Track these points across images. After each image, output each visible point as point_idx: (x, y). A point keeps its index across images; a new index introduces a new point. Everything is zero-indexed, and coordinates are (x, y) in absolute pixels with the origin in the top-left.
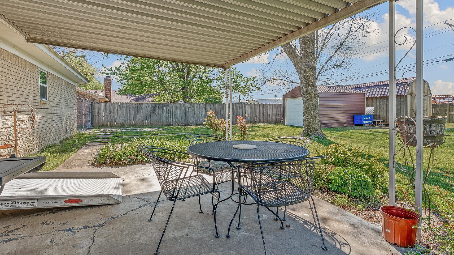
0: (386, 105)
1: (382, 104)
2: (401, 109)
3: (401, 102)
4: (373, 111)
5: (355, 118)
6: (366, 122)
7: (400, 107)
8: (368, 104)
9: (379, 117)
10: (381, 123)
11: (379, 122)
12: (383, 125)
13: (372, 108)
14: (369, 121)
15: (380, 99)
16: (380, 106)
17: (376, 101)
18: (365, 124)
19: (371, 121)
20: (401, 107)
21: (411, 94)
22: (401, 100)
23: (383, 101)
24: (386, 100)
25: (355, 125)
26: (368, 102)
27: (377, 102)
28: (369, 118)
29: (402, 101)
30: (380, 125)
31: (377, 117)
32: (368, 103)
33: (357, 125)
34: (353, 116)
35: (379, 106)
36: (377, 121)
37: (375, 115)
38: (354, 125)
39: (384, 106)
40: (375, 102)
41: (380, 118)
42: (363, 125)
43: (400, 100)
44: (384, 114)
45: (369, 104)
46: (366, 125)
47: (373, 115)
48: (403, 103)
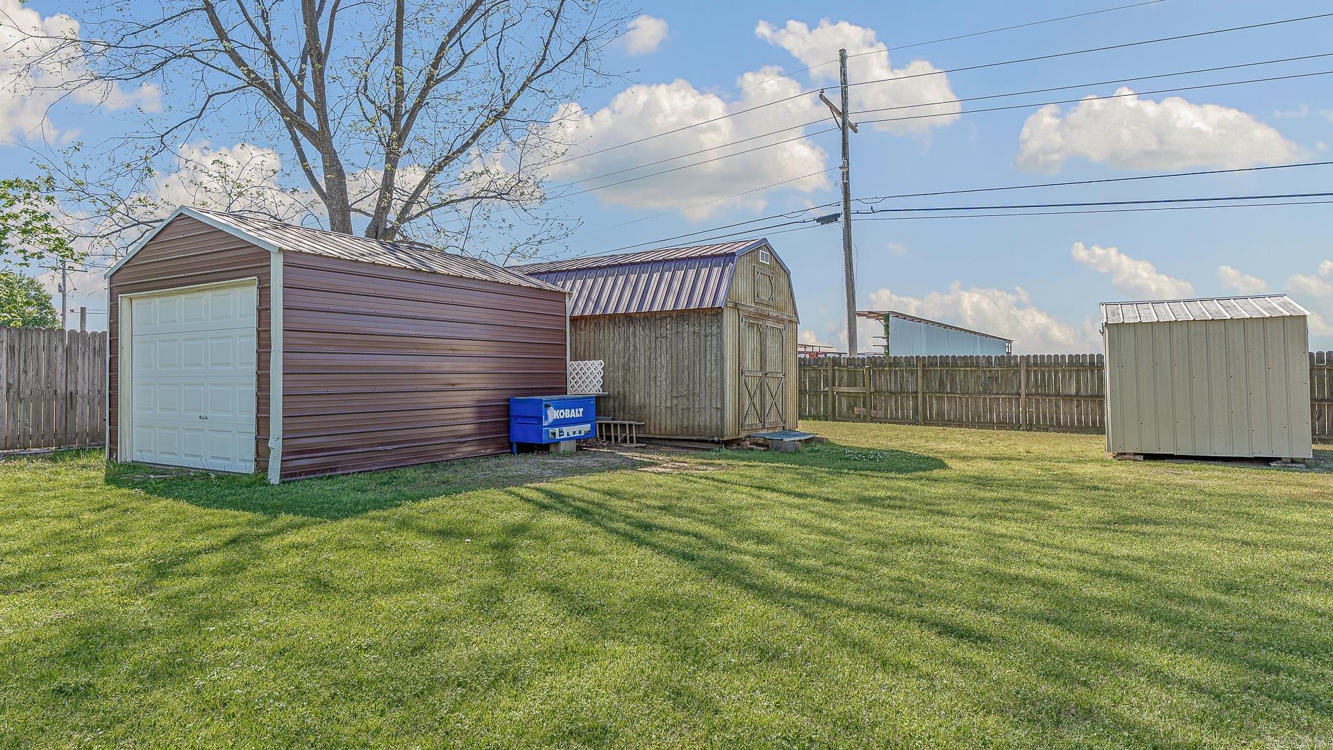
0: (648, 353)
1: (635, 346)
2: (703, 370)
3: (702, 337)
4: (599, 377)
5: (513, 413)
6: (565, 429)
7: (697, 360)
8: (583, 348)
9: (624, 407)
10: (631, 432)
11: (623, 426)
12: (639, 440)
13: (597, 363)
14: (577, 428)
15: (628, 323)
16: (627, 356)
17: (612, 335)
18: (557, 443)
19: (587, 427)
20: (703, 362)
21: (736, 304)
22: (703, 333)
23: (637, 333)
24: (647, 331)
25: (515, 446)
26: (583, 337)
27: (613, 339)
28: (577, 413)
29: (706, 336)
30: (625, 441)
31: (617, 404)
32: (583, 341)
33: (526, 448)
34: (509, 400)
35: (622, 354)
36: (616, 425)
37: (608, 397)
38: (511, 447)
39: (642, 358)
40: (607, 337)
41: (627, 410)
42: (552, 449)
43: (697, 329)
44: (642, 394)
45: (587, 345)
46: (563, 447)
47: (598, 398)
48: (708, 343)
